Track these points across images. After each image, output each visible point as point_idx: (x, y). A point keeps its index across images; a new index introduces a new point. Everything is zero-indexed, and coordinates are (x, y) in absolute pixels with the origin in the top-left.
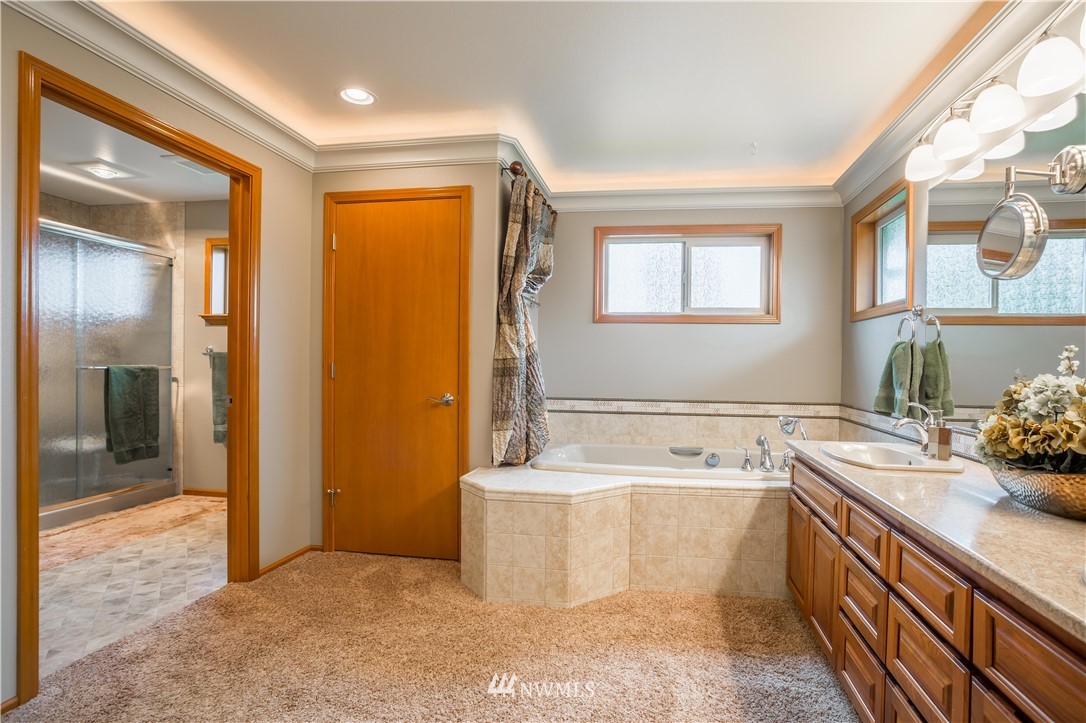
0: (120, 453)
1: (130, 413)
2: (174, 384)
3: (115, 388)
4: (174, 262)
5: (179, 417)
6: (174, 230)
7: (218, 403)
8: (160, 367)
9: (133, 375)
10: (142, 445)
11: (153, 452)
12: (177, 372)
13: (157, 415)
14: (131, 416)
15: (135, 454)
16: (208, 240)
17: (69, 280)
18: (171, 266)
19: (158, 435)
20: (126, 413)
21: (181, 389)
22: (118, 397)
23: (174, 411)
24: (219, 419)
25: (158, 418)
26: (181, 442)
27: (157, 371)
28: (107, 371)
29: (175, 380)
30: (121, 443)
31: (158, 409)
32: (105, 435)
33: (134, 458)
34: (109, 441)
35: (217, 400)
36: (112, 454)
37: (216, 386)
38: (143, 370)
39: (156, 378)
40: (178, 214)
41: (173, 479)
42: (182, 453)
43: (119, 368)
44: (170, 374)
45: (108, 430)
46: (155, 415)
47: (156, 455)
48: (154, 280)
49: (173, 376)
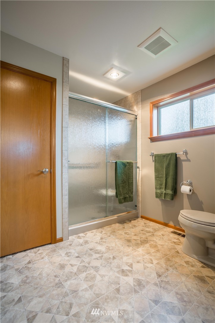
0: (120, 199)
1: (124, 182)
2: (138, 169)
3: (119, 171)
4: (138, 117)
5: (139, 184)
6: (137, 103)
7: (158, 179)
8: (133, 162)
9: (124, 165)
10: (128, 196)
11: (131, 199)
12: (139, 165)
13: (132, 183)
14: (124, 183)
15: (125, 199)
16: (151, 103)
17: (104, 131)
18: (136, 119)
19: (133, 192)
20: (122, 182)
21: (140, 172)
22: (119, 174)
23: (138, 181)
24: (158, 187)
25: (133, 184)
26: (140, 195)
27: (132, 163)
28: (116, 163)
29: (138, 168)
30: (121, 195)
31: (133, 180)
32: (115, 190)
33: (125, 202)
34: (116, 193)
35: (157, 177)
36: (117, 199)
37: (157, 170)
38: (128, 163)
39: (132, 167)
40: (139, 96)
41: (137, 211)
42: (141, 200)
43: (120, 162)
44: (136, 165)
45: (116, 189)
46: (131, 183)
47: (132, 201)
48: (130, 126)
49: (138, 166)
